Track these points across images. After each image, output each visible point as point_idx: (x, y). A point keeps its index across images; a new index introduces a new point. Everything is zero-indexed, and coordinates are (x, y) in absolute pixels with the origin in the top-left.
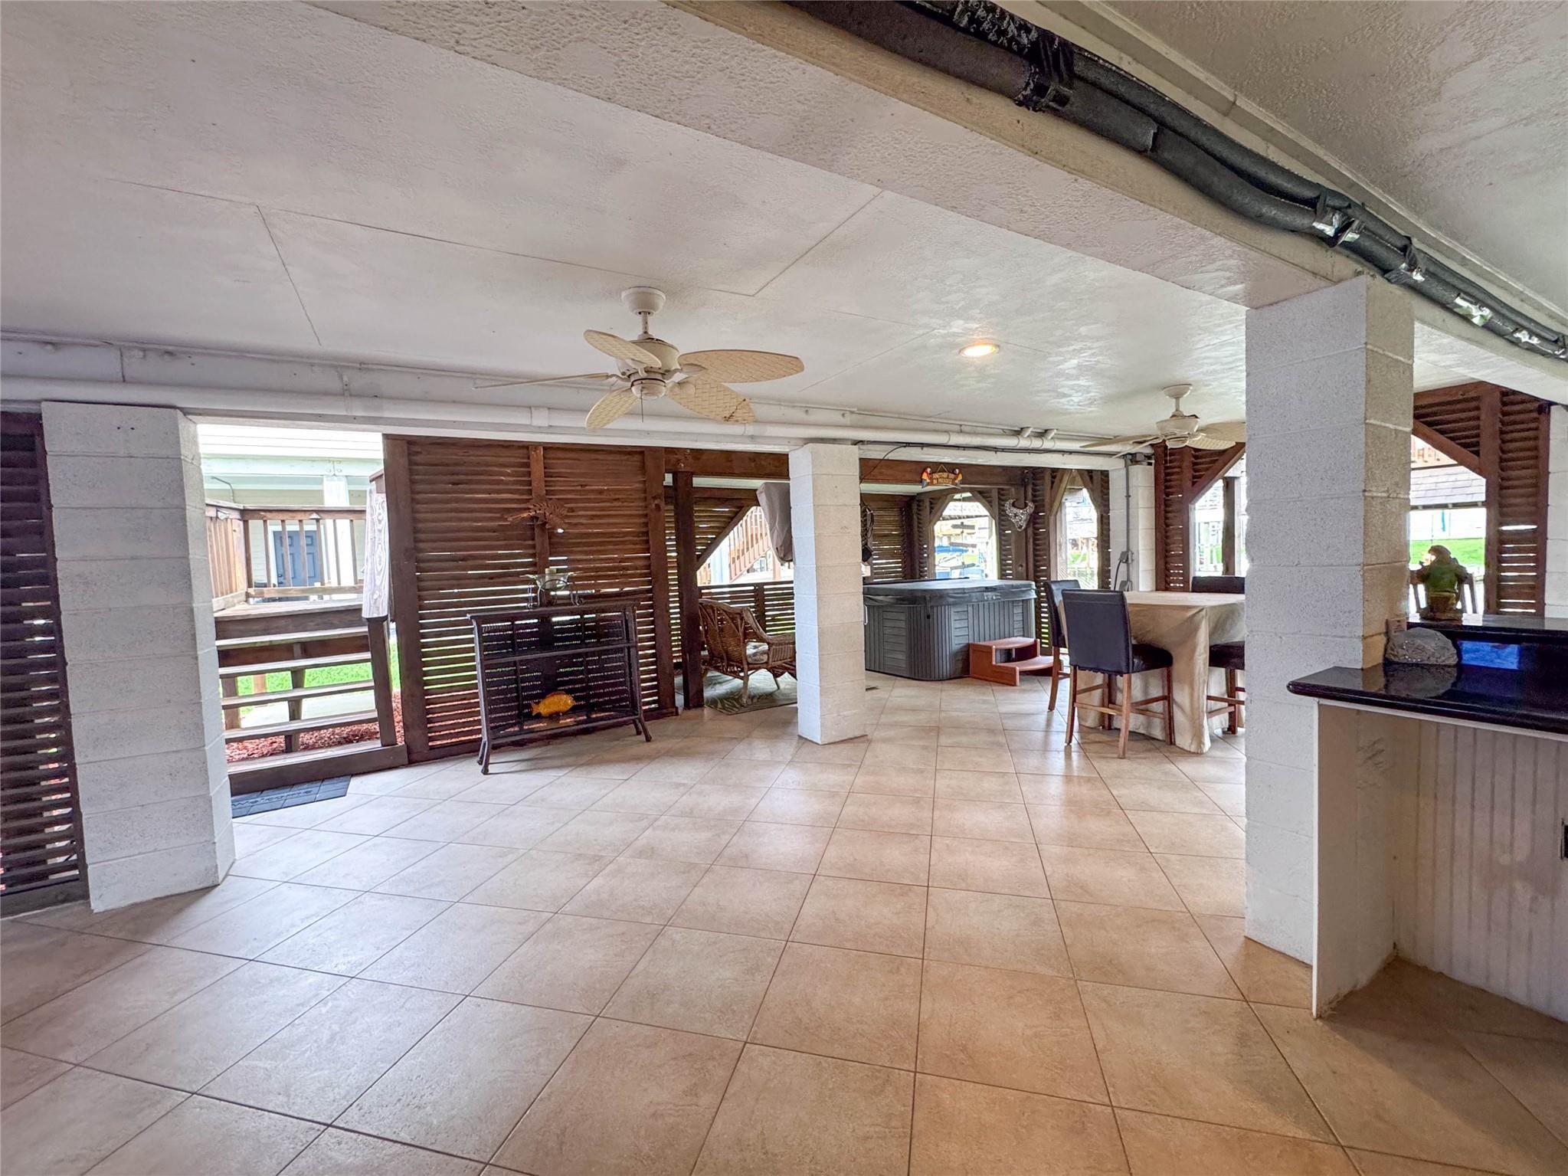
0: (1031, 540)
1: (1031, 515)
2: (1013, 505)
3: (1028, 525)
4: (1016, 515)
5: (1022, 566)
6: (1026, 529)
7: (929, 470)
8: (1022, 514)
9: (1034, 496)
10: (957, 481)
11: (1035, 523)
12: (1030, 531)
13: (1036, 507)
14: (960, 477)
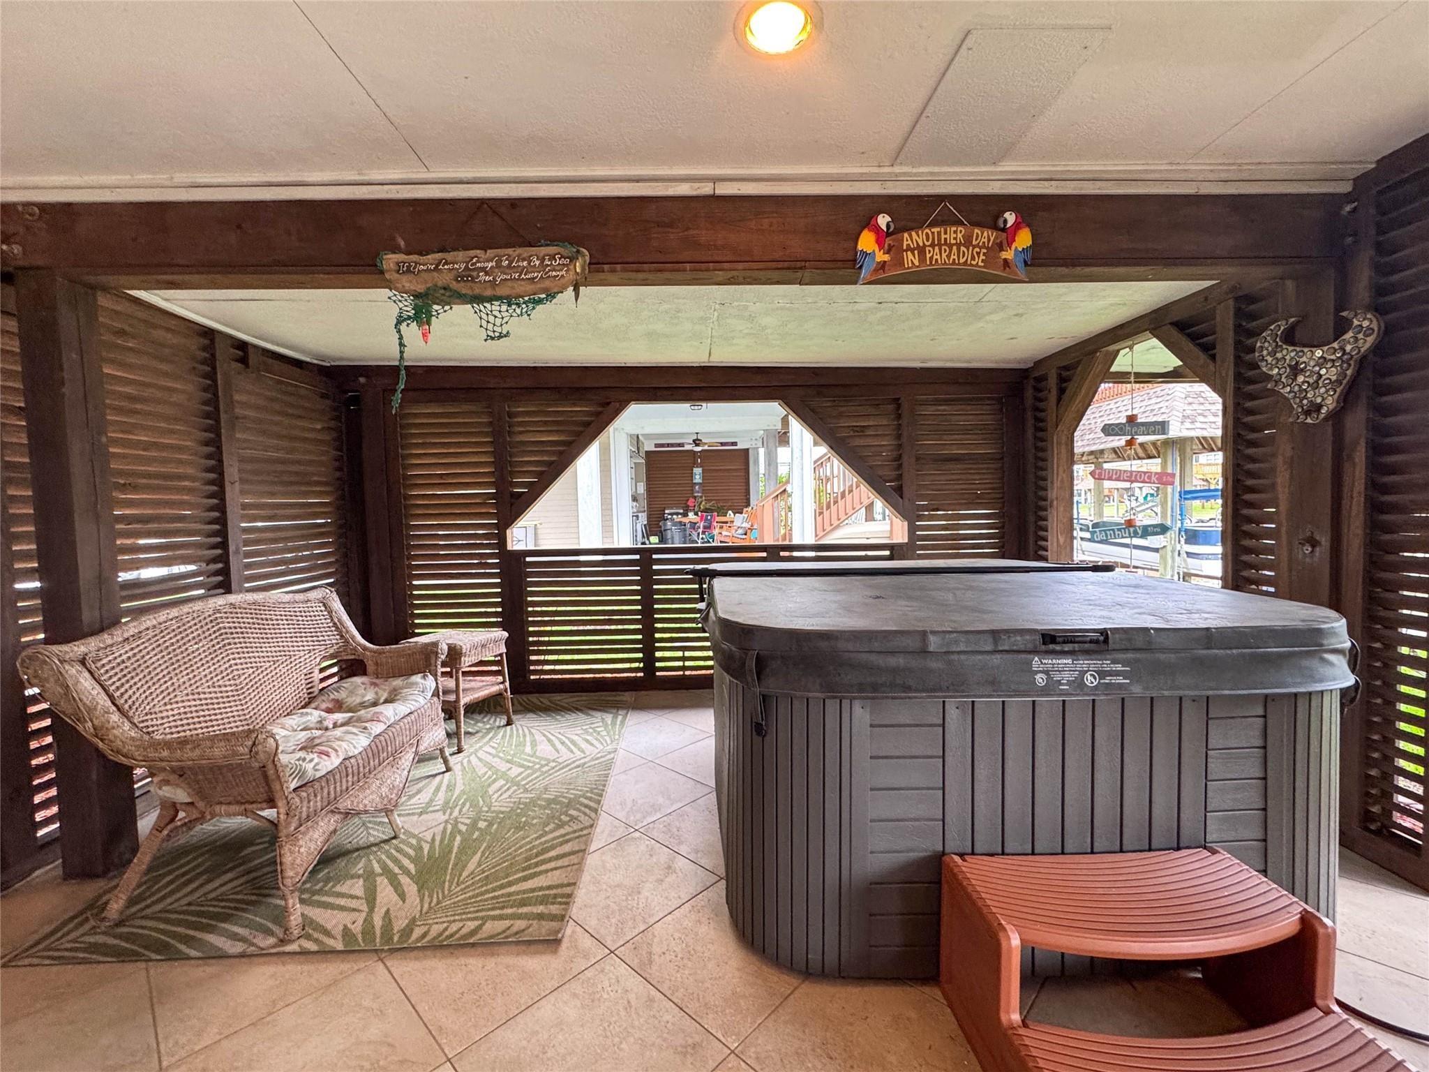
0: (1360, 456)
1: (1363, 361)
2: (1290, 338)
3: (1347, 399)
4: (1295, 370)
5: (1314, 543)
6: (1336, 417)
7: (883, 220)
8: (1323, 361)
9: (1380, 291)
10: (1008, 255)
11: (1381, 391)
12: (1356, 424)
13: (1388, 331)
14: (1024, 239)
